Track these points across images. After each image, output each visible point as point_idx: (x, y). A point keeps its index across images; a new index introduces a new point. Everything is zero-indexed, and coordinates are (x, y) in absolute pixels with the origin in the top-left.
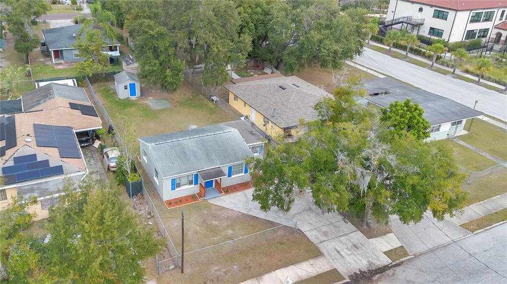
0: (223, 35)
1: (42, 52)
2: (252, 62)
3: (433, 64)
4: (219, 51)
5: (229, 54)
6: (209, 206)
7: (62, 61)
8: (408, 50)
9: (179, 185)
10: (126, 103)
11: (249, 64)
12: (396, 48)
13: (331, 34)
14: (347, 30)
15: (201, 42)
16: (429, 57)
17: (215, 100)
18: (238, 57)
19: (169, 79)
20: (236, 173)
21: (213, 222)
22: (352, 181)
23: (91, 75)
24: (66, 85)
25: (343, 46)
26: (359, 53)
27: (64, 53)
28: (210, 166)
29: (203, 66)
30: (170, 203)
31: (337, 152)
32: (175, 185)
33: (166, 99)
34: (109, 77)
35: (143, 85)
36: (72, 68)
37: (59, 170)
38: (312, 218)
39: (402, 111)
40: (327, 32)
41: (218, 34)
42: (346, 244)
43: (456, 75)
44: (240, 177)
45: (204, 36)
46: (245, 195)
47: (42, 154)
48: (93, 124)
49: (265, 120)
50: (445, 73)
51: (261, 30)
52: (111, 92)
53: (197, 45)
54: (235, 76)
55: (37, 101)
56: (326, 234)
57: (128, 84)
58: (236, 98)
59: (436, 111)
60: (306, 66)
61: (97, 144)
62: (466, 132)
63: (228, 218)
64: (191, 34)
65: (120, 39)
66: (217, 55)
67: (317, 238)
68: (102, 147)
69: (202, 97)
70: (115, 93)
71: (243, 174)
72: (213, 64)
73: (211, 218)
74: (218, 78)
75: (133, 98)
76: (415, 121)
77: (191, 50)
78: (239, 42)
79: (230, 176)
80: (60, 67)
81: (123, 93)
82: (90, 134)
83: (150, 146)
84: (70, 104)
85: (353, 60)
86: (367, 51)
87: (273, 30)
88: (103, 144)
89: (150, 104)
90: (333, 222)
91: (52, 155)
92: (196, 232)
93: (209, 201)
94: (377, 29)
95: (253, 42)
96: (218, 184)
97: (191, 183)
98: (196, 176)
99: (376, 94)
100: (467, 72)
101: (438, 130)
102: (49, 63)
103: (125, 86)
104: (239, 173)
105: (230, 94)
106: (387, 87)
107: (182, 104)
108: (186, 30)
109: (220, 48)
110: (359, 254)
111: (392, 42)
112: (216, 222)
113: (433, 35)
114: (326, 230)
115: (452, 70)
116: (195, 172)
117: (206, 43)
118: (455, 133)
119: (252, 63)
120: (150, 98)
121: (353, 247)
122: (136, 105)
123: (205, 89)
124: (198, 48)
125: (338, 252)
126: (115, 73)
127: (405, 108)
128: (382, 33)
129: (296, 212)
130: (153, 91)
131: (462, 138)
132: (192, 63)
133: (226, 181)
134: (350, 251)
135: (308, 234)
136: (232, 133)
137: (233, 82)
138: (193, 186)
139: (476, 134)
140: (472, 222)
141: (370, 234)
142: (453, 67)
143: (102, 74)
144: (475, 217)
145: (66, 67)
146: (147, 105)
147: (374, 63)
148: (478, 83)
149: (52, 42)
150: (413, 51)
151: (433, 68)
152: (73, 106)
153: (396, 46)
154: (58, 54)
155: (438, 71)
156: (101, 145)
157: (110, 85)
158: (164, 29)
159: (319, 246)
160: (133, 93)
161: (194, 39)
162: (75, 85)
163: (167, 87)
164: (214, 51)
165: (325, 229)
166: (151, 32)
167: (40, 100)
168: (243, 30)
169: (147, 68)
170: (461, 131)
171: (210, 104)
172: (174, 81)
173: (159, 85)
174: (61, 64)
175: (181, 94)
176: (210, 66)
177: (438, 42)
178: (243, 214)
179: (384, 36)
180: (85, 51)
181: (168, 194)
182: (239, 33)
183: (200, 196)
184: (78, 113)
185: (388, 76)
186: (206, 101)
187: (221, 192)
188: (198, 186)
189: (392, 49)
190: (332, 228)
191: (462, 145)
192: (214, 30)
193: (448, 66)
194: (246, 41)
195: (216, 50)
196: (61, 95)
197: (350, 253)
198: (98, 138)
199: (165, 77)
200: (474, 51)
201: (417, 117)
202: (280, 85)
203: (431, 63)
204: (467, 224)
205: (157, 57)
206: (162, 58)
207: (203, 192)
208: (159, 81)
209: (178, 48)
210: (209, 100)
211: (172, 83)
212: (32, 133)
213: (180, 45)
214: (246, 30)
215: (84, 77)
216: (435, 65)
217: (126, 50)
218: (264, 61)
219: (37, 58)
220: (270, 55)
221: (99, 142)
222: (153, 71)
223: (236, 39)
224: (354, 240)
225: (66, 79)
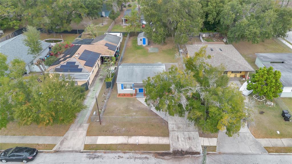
2: (218, 34)
6: (135, 100)
9: (125, 88)
10: (140, 47)
11: (216, 35)
21: (131, 108)
24: (116, 36)
28: (141, 82)
32: (123, 87)
33: (158, 48)
42: (185, 136)
56: (179, 128)
63: (139, 108)
67: (173, 129)
70: (137, 42)
73: (131, 106)
74: (182, 41)
75: (144, 45)
81: (140, 43)
83: (119, 67)
84: (106, 43)
89: (150, 50)
91: (81, 64)
93: (137, 99)
97: (131, 88)
98: (133, 85)
102: (122, 25)
103: (141, 39)
107: (164, 51)
110: (188, 142)
112: (132, 108)
114: (181, 126)
116: (133, 83)
120: (151, 47)
121: (188, 138)
122: (145, 49)
125: (178, 138)
134: (185, 139)
135: (170, 125)
136: (161, 68)
140: (275, 147)
143: (135, 32)
144: (280, 145)
159: (170, 132)
160: (144, 43)
162: (120, 35)
183: (134, 95)
187: (145, 96)
188: (134, 90)
190: (185, 126)
197: (184, 140)
212: (81, 53)
219: (119, 22)
224: (191, 135)
225: (112, 33)
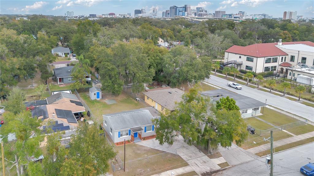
0: (141, 69)
1: (53, 79)
3: (248, 83)
4: (140, 76)
5: (144, 78)
6: (135, 145)
7: (63, 83)
8: (235, 76)
9: (122, 135)
10: (93, 102)
11: (155, 83)
12: (230, 76)
13: (193, 68)
14: (200, 66)
15: (131, 72)
16: (246, 80)
17: (138, 99)
18: (149, 79)
19: (116, 89)
20: (148, 131)
22: (198, 127)
23: (78, 89)
24: (67, 93)
25: (199, 74)
26: (208, 78)
27: (64, 79)
28: (136, 126)
29: (132, 84)
30: (117, 144)
31: (190, 114)
32: (120, 135)
33: (114, 100)
34: (87, 90)
35: (103, 94)
36: (67, 87)
37: (68, 128)
38: (185, 150)
39: (225, 102)
40: (190, 67)
41: (139, 69)
42: (200, 161)
43: (259, 88)
44: (150, 132)
45: (133, 69)
46: (153, 141)
47: (61, 121)
48: (81, 109)
49: (162, 108)
50: (254, 87)
51: (159, 67)
52: (87, 97)
53: (129, 74)
54: (147, 88)
55: (55, 100)
56: (191, 157)
57: (96, 92)
58: (148, 98)
59: (244, 103)
60: (182, 84)
61: (82, 119)
62: (261, 114)
63: (145, 150)
64: (126, 68)
65: (91, 73)
66: (139, 78)
67: (187, 158)
68: (85, 120)
69: (132, 99)
70: (89, 97)
71: (152, 131)
72: (137, 82)
73: (137, 150)
74: (139, 89)
75: (98, 99)
76: (232, 106)
77: (126, 76)
78: (149, 72)
79: (145, 131)
80: (62, 86)
81: (93, 97)
82: (79, 114)
83: (109, 117)
84: (70, 100)
85: (204, 81)
86: (212, 77)
87: (165, 66)
88: (85, 119)
89: (107, 102)
90: (194, 152)
91: (64, 122)
92: (130, 155)
93: (136, 143)
94: (219, 67)
95: (156, 72)
96: (140, 135)
97: (127, 135)
98: (130, 131)
99: (217, 96)
100: (265, 87)
101: (246, 112)
102: (57, 84)
103: (95, 94)
104: (150, 130)
105: (145, 96)
106: (222, 93)
107: (122, 101)
108: (124, 67)
109: (140, 75)
110: (206, 165)
111: (226, 73)
112: (139, 152)
113: (248, 69)
115: (257, 86)
116: (129, 129)
117: (133, 73)
118: (256, 114)
119: (156, 83)
120: (106, 99)
121: (203, 162)
122: (100, 102)
123: (133, 94)
124: (130, 75)
125: (196, 164)
126: (89, 88)
127: (227, 100)
128: (221, 68)
129: (177, 148)
130: (107, 96)
131: (259, 117)
132: (127, 82)
133: (144, 135)
134: (202, 164)
135: (182, 157)
136: (146, 112)
137: (146, 91)
138: (128, 136)
139: (267, 115)
140: (261, 152)
141: (211, 157)
142: (258, 85)
143: (83, 88)
144: (262, 150)
145: (65, 86)
146: (105, 102)
147: (216, 82)
148: (270, 92)
149: (58, 74)
150: (237, 77)
151: (248, 85)
152: (72, 101)
153: (229, 75)
154: (61, 80)
155: (250, 86)
156: (84, 120)
157: (87, 94)
158: (114, 67)
159: (188, 162)
160: (98, 97)
161: (128, 71)
162: (70, 93)
163: (115, 93)
164: (137, 76)
165: (190, 155)
166: (109, 68)
167: (56, 99)
168: (151, 67)
169: (106, 84)
170: (259, 113)
171: (136, 102)
172: (119, 90)
173: (111, 93)
174: (62, 84)
175: (121, 97)
176: (135, 83)
177: (249, 72)
178: (152, 149)
179: (222, 70)
180: (76, 77)
181: (117, 139)
182: (149, 68)
183: (132, 141)
184: (74, 104)
185: (222, 88)
186: (133, 100)
187: (141, 139)
188: (130, 136)
189: (227, 76)
190: (193, 154)
191: (259, 120)
192: (137, 67)
193: (255, 84)
194: (152, 71)
195: (138, 75)
196: (65, 97)
198: (82, 116)
199: (115, 88)
200: (269, 77)
201: (232, 104)
202: (169, 91)
203: (247, 83)
204: (258, 153)
205: (111, 79)
206: (113, 79)
207: (133, 139)
208: (111, 90)
209: (120, 75)
210: (135, 100)
211: (117, 91)
212: (55, 112)
213: (121, 73)
214: (152, 67)
215: (74, 90)
216: (249, 83)
217: (94, 78)
218: (162, 81)
219: (51, 82)
220: (165, 79)
221: (84, 118)
222: (109, 86)
223: (147, 71)
224: (204, 159)
225: (66, 90)
